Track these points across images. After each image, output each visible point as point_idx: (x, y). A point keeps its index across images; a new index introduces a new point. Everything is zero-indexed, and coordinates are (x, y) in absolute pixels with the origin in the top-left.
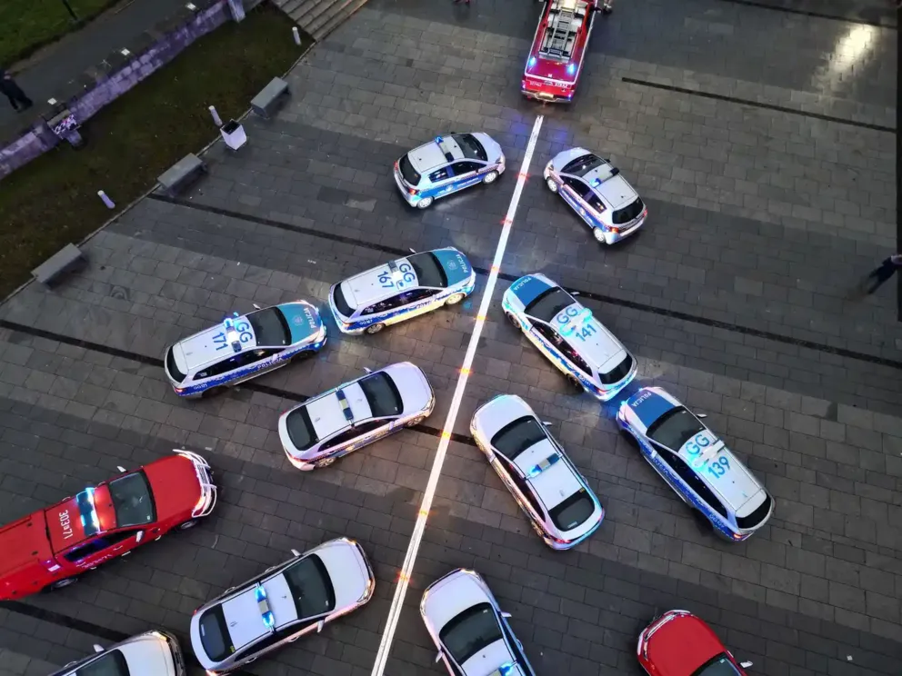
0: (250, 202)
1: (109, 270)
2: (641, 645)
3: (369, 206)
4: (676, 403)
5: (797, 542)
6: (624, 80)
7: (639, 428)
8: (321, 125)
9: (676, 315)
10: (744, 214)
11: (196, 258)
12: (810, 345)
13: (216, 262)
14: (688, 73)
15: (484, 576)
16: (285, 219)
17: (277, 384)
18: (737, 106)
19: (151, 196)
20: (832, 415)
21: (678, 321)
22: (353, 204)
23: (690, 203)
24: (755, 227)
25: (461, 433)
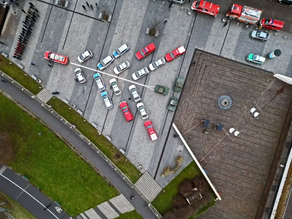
0: (84, 103)
1: (95, 119)
4: (115, 51)
5: (130, 41)
6: (63, 49)
9: (103, 49)
10: (88, 37)
12: (107, 34)
14: (61, 40)
16: (87, 98)
17: (111, 96)
18: (68, 34)
19: (83, 116)
20: (116, 34)
22: (85, 89)
24: (90, 36)
25: (118, 76)
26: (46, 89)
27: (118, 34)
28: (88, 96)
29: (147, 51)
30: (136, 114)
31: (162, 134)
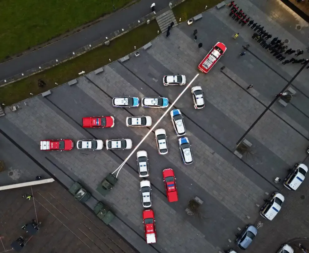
1: (107, 75)
2: (164, 171)
3: (156, 81)
4: (188, 142)
5: (195, 168)
7: (180, 143)
8: (155, 57)
10: (224, 113)
11: (122, 79)
12: (218, 141)
13: (125, 81)
14: (235, 75)
15: (147, 153)
17: (129, 110)
19: (118, 61)
20: (213, 154)
22: (154, 79)
23: (216, 106)
24: (224, 116)
25: (153, 131)
27: (211, 156)
29: (170, 188)
31: (46, 158)
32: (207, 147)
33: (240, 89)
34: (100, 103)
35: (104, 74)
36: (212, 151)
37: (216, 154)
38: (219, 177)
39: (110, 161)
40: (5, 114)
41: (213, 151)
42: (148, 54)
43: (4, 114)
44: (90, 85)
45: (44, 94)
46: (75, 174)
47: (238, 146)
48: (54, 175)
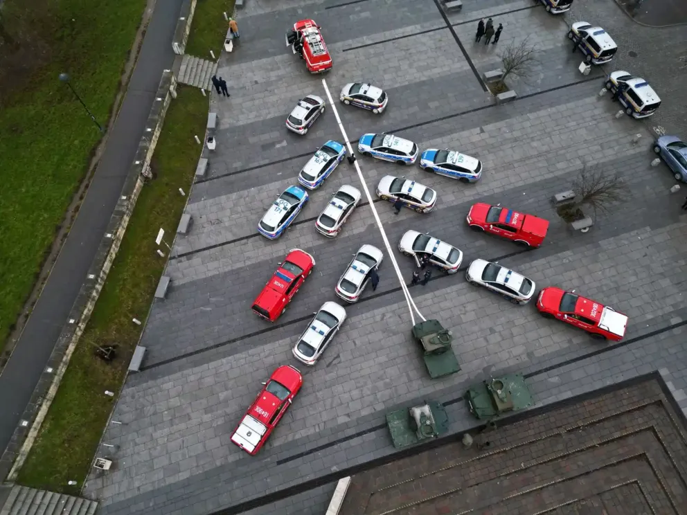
0: (238, 165)
1: (204, 217)
4: (437, 150)
5: (493, 172)
6: (344, 51)
7: (431, 164)
8: (241, 123)
9: (418, 125)
10: (417, 80)
11: (234, 196)
12: (464, 113)
13: (245, 192)
14: (365, 37)
16: (256, 164)
18: (391, 42)
19: (195, 183)
20: (482, 131)
21: (419, 127)
24: (423, 83)
26: (219, 70)
27: (485, 136)
28: (262, 163)
29: (514, 222)
30: (295, 321)
31: (279, 463)
32: (465, 133)
33: (393, 43)
34: (248, 263)
35: (198, 222)
36: (478, 130)
37: (485, 128)
38: (535, 144)
39: (384, 315)
40: (98, 500)
41: (479, 128)
42: (227, 130)
43: (95, 504)
44: (196, 260)
45: (134, 365)
46: (364, 413)
47: (489, 91)
48: (335, 469)
